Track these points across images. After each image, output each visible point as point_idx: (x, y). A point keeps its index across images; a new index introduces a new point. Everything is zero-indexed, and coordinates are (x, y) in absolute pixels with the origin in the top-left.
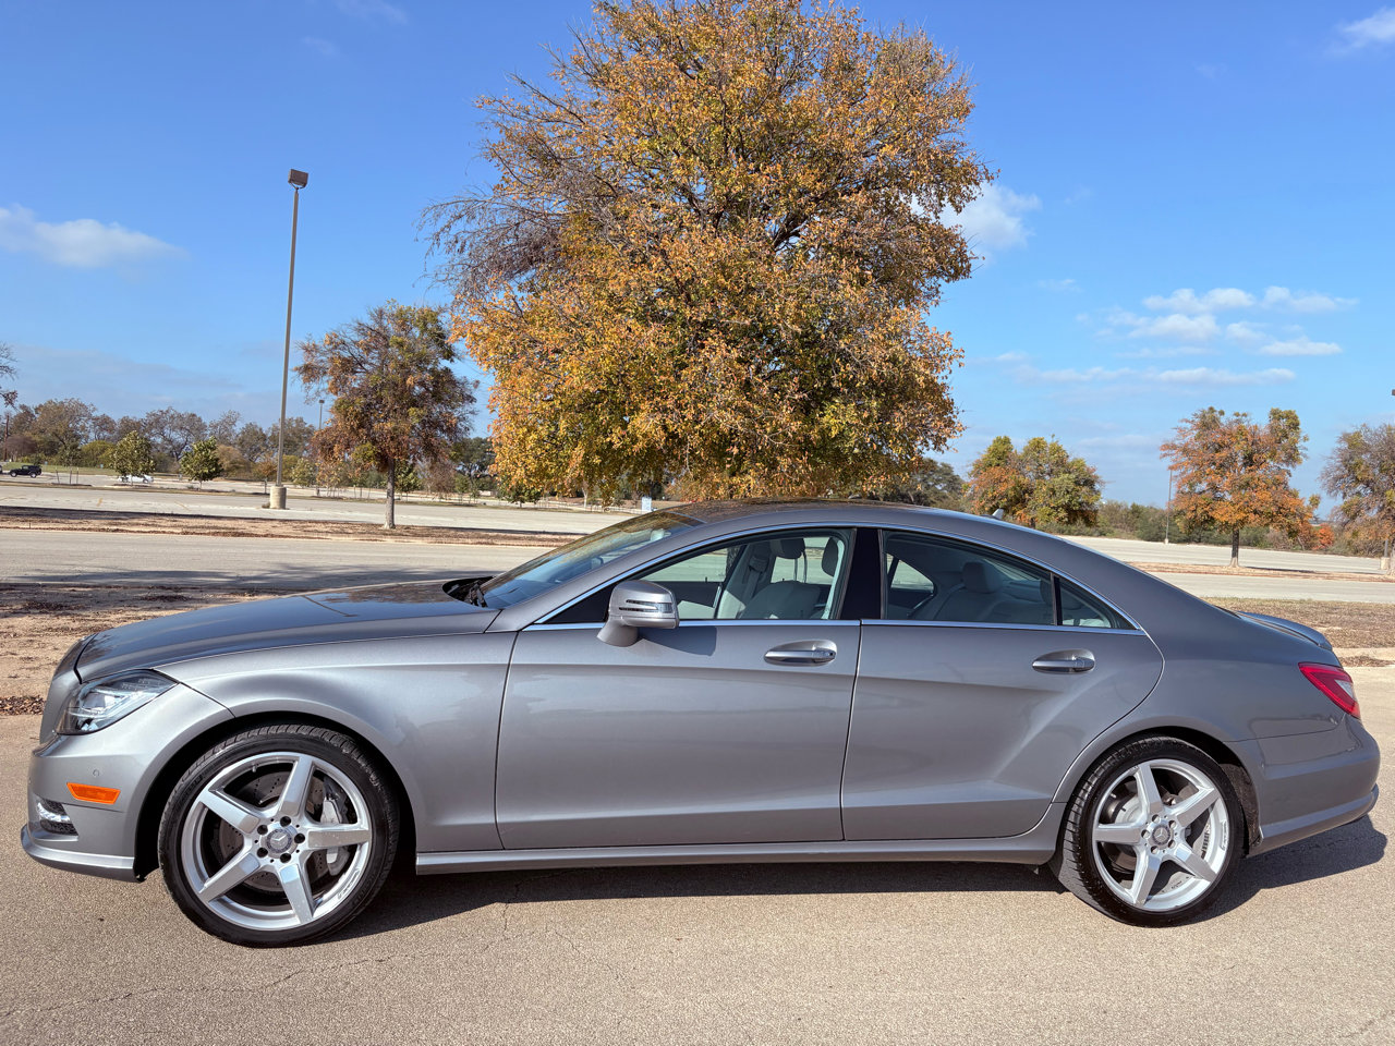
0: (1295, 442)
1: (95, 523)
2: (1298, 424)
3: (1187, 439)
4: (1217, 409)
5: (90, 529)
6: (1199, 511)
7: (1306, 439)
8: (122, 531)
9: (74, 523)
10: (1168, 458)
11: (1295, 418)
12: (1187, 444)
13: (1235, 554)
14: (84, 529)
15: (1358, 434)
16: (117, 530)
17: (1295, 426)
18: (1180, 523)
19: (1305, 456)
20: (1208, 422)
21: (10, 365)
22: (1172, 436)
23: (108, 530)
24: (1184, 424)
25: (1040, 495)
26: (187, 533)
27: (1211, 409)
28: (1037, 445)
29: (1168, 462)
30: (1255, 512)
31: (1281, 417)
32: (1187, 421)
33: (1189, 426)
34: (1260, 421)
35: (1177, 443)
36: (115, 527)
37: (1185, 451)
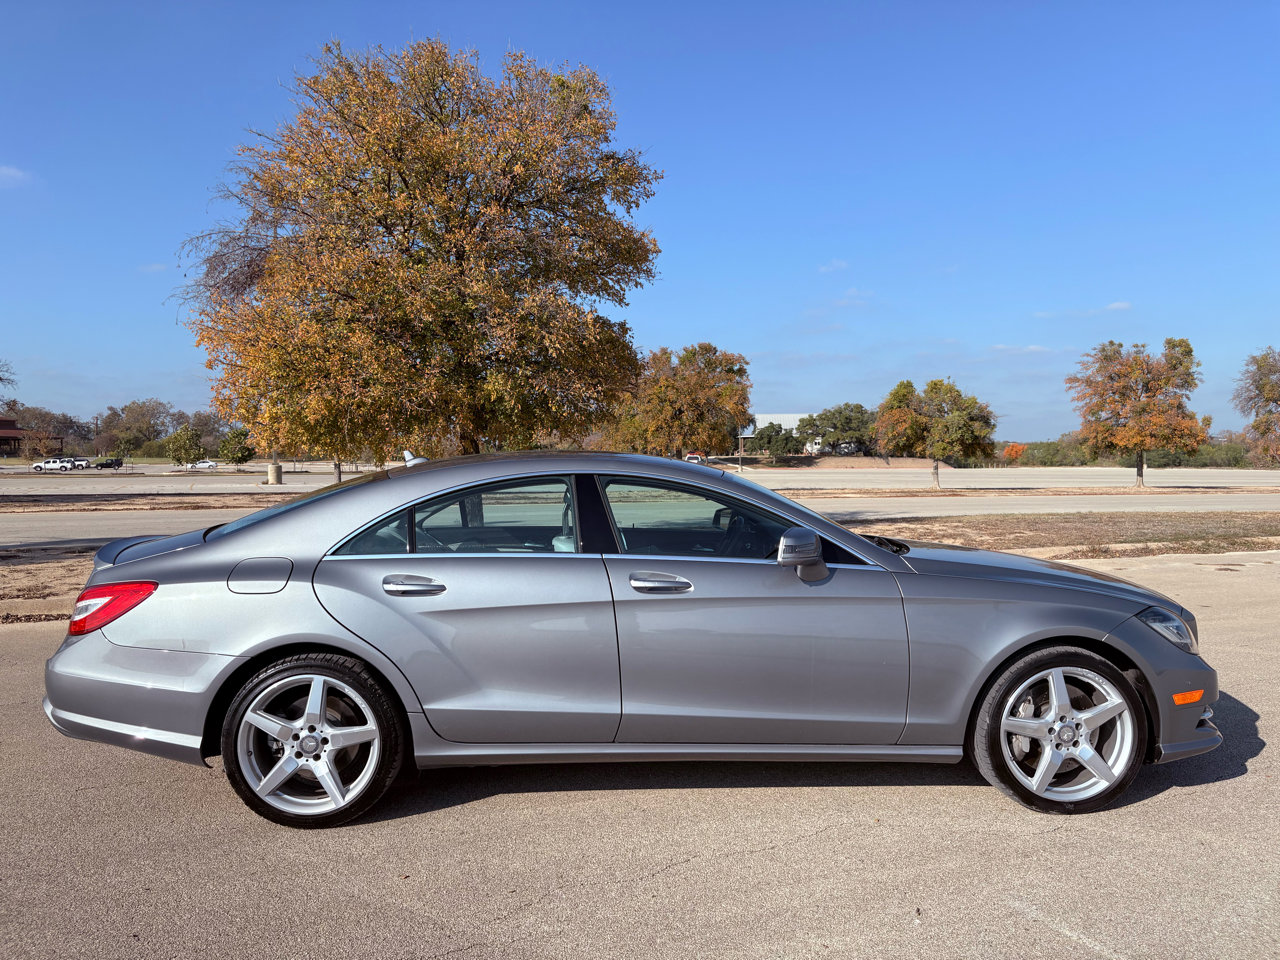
0: (1188, 368)
1: (80, 505)
2: (1191, 351)
3: (1090, 372)
4: (1116, 342)
5: (73, 510)
6: (1100, 437)
7: (1198, 365)
8: (100, 510)
9: (63, 506)
10: (1073, 391)
11: (1188, 346)
12: (1089, 378)
13: (1140, 474)
14: (68, 510)
15: (1265, 357)
16: (96, 510)
17: (1189, 352)
18: (1086, 449)
19: (1201, 381)
20: (1109, 355)
21: (12, 377)
22: (1075, 370)
23: (88, 510)
24: (1086, 359)
25: (936, 433)
26: (154, 509)
27: (1111, 343)
28: (935, 387)
29: (1073, 393)
30: (1152, 436)
31: (1174, 347)
32: (1088, 355)
33: (1091, 359)
34: (1156, 352)
35: (1079, 376)
36: (94, 507)
37: (1089, 382)
